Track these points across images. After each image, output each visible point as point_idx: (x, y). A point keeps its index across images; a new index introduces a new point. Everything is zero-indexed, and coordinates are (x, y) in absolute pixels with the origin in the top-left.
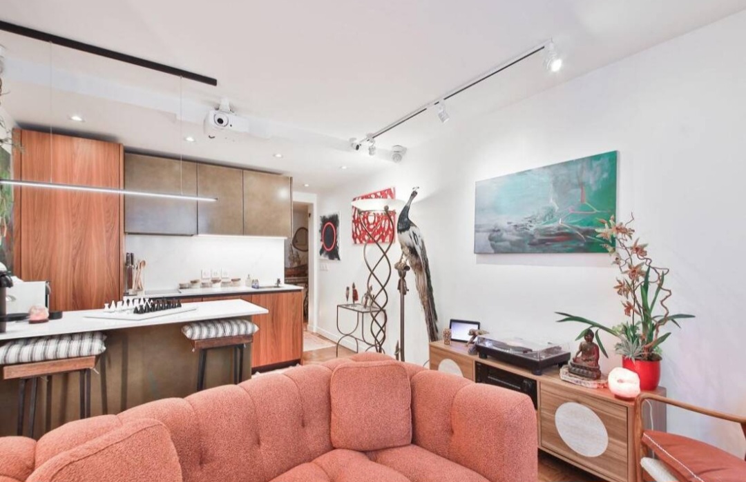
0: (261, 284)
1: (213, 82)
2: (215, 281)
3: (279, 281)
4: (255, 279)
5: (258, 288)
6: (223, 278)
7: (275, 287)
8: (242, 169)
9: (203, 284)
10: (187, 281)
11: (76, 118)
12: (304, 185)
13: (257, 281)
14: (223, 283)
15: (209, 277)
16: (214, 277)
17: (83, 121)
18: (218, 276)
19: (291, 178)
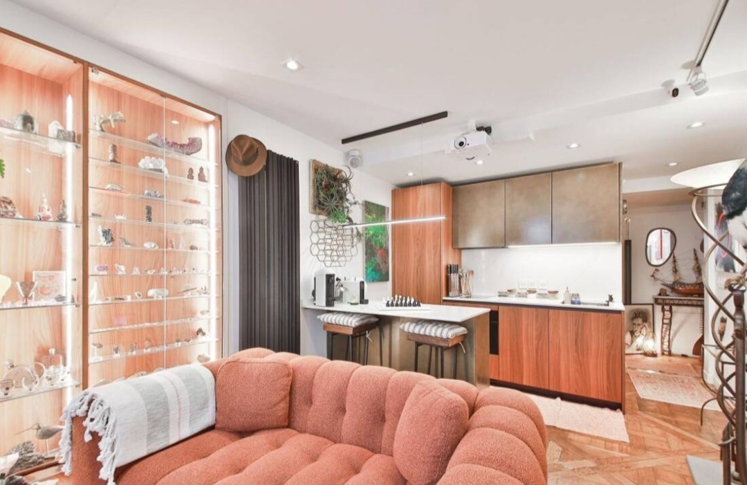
0: (582, 300)
1: (444, 115)
2: (530, 292)
3: (611, 299)
4: (575, 292)
5: (579, 303)
6: (540, 289)
7: (605, 305)
8: (550, 172)
9: (518, 293)
10: (505, 290)
11: (411, 174)
12: (667, 165)
13: (578, 295)
14: (539, 294)
15: (526, 287)
16: (531, 287)
17: (414, 175)
18: (534, 287)
19: (620, 165)
